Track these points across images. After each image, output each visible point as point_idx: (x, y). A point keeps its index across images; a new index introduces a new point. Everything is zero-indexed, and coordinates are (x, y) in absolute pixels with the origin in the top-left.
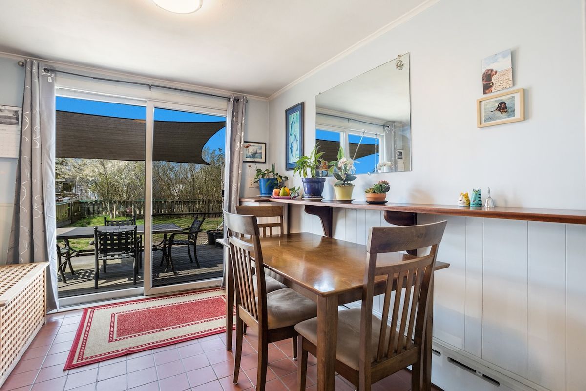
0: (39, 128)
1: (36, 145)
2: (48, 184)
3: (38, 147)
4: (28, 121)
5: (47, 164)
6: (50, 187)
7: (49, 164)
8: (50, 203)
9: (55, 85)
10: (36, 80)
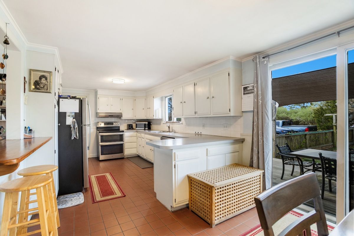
0: (261, 92)
1: (260, 103)
2: (266, 125)
3: (260, 104)
4: (256, 90)
5: (265, 112)
6: (267, 126)
7: (266, 112)
8: (266, 136)
9: (269, 64)
10: (258, 66)
